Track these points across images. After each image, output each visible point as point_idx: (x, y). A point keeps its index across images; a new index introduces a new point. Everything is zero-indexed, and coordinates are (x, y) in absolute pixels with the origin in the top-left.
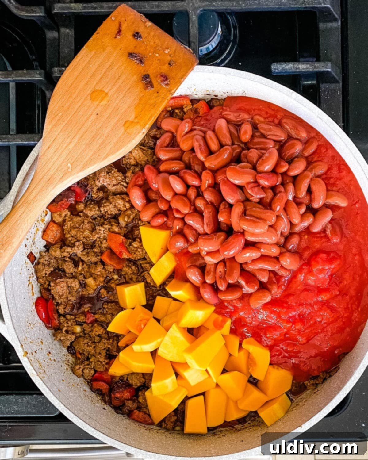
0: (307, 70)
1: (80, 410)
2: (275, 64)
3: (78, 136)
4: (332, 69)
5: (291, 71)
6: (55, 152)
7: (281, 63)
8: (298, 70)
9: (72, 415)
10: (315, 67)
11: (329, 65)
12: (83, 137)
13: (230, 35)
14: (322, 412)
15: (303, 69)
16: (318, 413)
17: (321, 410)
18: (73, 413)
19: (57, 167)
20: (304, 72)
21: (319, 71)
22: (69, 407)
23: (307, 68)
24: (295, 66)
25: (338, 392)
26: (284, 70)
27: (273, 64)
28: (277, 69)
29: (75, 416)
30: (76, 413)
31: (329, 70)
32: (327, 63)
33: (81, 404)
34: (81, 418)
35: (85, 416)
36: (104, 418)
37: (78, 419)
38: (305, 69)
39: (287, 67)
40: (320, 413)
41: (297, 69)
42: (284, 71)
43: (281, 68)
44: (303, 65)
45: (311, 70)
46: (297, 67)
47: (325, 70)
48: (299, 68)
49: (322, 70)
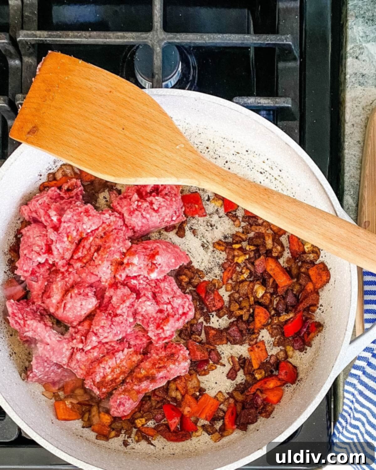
0: (268, 105)
1: (42, 430)
2: (237, 98)
3: (149, 144)
5: (253, 105)
6: (168, 163)
7: (243, 97)
8: (259, 105)
9: (35, 433)
10: (276, 103)
11: (290, 100)
12: (148, 138)
13: (189, 73)
14: (283, 434)
16: (279, 436)
17: (282, 433)
18: (36, 432)
19: (182, 158)
21: (280, 106)
22: (31, 426)
23: (268, 103)
24: (257, 101)
25: (299, 417)
26: (246, 104)
29: (38, 435)
30: (39, 433)
31: (290, 106)
32: (287, 98)
33: (42, 425)
34: (44, 437)
35: (47, 436)
36: (64, 439)
37: (41, 438)
39: (249, 101)
40: (280, 436)
41: (258, 103)
43: (243, 102)
44: (264, 100)
46: (259, 101)
47: (286, 105)
48: (260, 103)
49: (282, 105)
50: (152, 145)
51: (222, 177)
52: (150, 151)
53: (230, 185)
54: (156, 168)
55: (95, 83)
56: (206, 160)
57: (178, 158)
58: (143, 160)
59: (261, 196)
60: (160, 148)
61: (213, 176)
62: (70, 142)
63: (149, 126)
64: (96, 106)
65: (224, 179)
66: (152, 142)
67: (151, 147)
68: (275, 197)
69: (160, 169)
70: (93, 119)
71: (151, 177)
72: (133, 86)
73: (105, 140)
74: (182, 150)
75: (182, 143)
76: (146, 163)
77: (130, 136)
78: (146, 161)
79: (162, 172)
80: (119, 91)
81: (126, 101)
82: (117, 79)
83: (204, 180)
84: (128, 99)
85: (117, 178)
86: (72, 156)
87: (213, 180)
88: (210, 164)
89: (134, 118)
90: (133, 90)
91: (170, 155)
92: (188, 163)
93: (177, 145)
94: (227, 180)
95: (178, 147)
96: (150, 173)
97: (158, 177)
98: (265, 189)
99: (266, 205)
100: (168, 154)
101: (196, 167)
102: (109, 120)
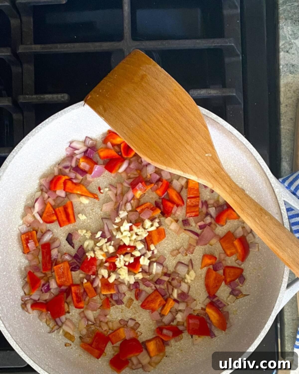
0: (217, 95)
3: (186, 145)
4: (236, 94)
5: (204, 95)
6: (195, 164)
7: (197, 89)
8: (210, 95)
10: (223, 93)
11: (235, 90)
12: (187, 141)
15: (214, 94)
19: (207, 164)
20: (215, 96)
21: (226, 95)
23: (217, 93)
24: (208, 92)
26: (199, 94)
27: (191, 90)
28: (194, 95)
31: (234, 94)
32: (232, 89)
38: (215, 94)
39: (202, 93)
42: (199, 96)
43: (197, 93)
44: (214, 91)
45: (220, 95)
47: (231, 94)
49: (229, 94)
50: (188, 147)
51: (232, 188)
52: (185, 151)
53: (236, 197)
54: (185, 165)
55: (161, 85)
56: (224, 172)
57: (204, 163)
58: (177, 155)
59: (256, 213)
60: (193, 151)
61: (225, 186)
62: (128, 122)
63: (190, 132)
64: (157, 102)
65: (233, 191)
66: (188, 144)
67: (187, 147)
68: (266, 217)
69: (187, 167)
70: (151, 111)
71: (179, 170)
72: (189, 98)
73: (154, 130)
74: (209, 158)
75: (211, 153)
76: (179, 158)
77: (174, 134)
78: (179, 157)
79: (188, 169)
80: (177, 97)
81: (180, 106)
82: (179, 88)
83: (218, 186)
84: (182, 105)
85: (153, 162)
86: (125, 134)
87: (224, 188)
88: (226, 176)
89: (182, 122)
90: (188, 100)
91: (199, 159)
92: (210, 170)
93: (207, 153)
94: (235, 193)
95: (207, 155)
96: (180, 167)
97: (184, 172)
98: (261, 209)
99: (257, 221)
100: (198, 158)
101: (215, 175)
102: (163, 116)
